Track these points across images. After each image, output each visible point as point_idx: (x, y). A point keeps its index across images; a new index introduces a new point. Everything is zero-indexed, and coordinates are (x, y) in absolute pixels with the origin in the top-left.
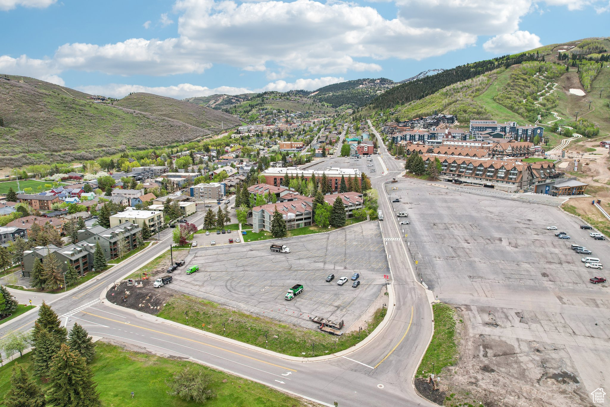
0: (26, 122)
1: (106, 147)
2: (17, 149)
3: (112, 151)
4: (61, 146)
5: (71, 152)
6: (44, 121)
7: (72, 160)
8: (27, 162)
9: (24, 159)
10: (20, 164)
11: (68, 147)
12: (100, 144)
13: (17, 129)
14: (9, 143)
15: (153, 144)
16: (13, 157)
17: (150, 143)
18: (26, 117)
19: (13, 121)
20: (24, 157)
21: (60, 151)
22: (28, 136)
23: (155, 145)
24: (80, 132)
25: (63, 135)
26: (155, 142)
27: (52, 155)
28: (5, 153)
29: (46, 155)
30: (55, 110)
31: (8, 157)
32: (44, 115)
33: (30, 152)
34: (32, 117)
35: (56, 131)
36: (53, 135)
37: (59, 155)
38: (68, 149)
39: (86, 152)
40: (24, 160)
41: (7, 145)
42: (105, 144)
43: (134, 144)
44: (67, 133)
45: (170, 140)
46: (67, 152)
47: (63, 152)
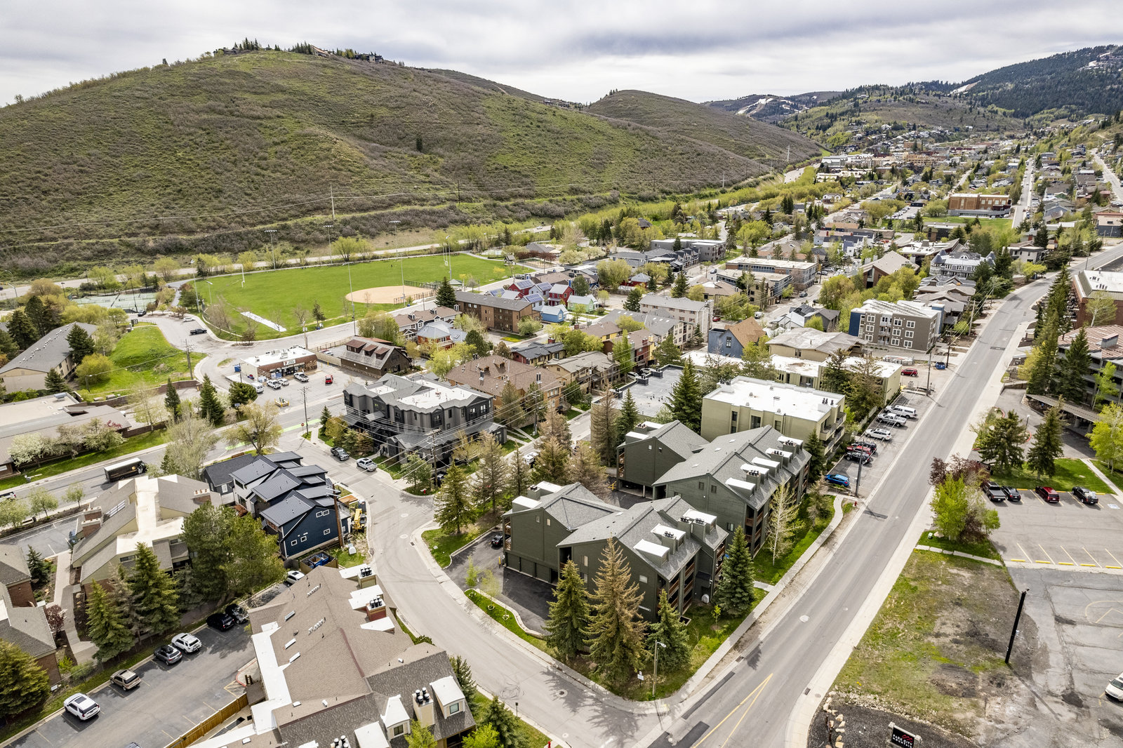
0: (456, 144)
1: (585, 192)
2: (442, 194)
3: (595, 201)
4: (509, 190)
5: (527, 201)
6: (484, 141)
7: (528, 217)
8: (457, 218)
9: (451, 212)
10: (445, 221)
11: (521, 190)
12: (575, 185)
13: (442, 157)
14: (430, 182)
15: (667, 189)
16: (436, 208)
17: (662, 186)
18: (456, 134)
19: (438, 142)
20: (452, 208)
21: (507, 199)
22: (459, 169)
23: (670, 193)
24: (540, 163)
25: (513, 169)
26: (670, 185)
27: (495, 205)
28: (424, 200)
29: (485, 206)
30: (499, 122)
31: (427, 208)
32: (484, 131)
33: (461, 199)
34: (464, 135)
35: (502, 160)
36: (496, 169)
37: (507, 207)
38: (521, 196)
39: (551, 201)
40: (453, 215)
41: (427, 185)
42: (581, 186)
43: (633, 189)
44: (519, 164)
45: (698, 182)
46: (519, 200)
47: (513, 201)
